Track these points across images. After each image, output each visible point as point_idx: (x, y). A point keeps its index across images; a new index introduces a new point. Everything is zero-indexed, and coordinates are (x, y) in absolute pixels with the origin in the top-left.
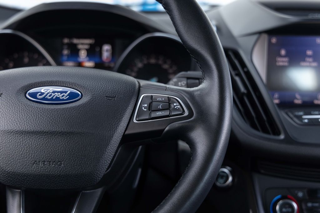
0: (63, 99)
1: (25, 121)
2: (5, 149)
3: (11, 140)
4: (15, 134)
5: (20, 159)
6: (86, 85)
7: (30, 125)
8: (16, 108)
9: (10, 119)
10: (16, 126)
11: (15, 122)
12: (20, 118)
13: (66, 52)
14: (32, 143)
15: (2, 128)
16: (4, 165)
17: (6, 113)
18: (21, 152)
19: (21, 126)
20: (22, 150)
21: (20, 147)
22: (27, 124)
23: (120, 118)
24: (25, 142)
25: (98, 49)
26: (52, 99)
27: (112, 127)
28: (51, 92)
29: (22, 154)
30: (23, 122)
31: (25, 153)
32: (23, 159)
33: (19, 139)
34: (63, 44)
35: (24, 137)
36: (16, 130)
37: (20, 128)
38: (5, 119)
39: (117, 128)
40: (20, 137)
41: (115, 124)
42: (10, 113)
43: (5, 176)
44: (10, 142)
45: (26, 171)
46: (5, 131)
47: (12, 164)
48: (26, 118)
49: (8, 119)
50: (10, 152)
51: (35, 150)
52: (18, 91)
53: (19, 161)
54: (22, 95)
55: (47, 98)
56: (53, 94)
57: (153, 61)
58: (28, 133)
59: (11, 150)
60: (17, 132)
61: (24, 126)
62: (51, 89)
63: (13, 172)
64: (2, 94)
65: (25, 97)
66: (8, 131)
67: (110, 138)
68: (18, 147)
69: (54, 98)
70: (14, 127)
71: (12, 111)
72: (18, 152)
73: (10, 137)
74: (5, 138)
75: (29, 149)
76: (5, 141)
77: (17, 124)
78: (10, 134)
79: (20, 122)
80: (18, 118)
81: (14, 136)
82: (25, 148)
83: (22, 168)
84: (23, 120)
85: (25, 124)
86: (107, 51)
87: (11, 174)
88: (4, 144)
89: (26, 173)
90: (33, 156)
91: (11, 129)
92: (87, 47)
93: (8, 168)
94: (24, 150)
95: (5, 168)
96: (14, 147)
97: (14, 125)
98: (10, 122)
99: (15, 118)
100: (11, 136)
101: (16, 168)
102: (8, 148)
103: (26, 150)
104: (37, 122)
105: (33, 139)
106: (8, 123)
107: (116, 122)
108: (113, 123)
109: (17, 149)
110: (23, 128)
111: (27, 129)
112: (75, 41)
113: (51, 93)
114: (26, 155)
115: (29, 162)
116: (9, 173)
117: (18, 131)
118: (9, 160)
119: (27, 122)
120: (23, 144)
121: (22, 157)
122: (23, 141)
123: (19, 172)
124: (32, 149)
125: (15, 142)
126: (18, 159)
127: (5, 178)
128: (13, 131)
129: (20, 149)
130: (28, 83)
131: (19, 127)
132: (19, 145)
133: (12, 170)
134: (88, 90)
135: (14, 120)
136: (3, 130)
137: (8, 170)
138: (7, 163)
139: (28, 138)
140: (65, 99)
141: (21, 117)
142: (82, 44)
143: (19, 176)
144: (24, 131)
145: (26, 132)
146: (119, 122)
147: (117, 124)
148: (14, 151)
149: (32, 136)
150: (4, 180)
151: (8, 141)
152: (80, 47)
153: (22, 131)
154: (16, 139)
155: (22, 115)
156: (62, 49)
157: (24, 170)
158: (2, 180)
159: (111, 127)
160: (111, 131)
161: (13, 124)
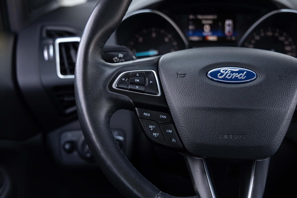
0: (241, 79)
1: (210, 99)
2: (194, 123)
3: (198, 116)
4: (201, 110)
5: (207, 132)
6: (260, 66)
7: (215, 103)
8: (201, 87)
9: (197, 97)
10: (203, 104)
11: (201, 99)
12: (205, 96)
13: (191, 27)
14: (217, 118)
15: (190, 105)
16: (193, 137)
17: (192, 91)
18: (208, 127)
19: (207, 103)
20: (209, 125)
21: (207, 121)
22: (212, 102)
23: (292, 96)
24: (211, 118)
25: (220, 24)
26: (231, 79)
27: (287, 104)
28: (229, 72)
29: (209, 128)
30: (208, 99)
31: (211, 127)
32: (209, 132)
33: (206, 115)
34: (189, 20)
35: (210, 113)
36: (203, 107)
37: (207, 105)
38: (192, 97)
39: (290, 105)
40: (207, 113)
41: (288, 102)
42: (196, 92)
43: (194, 146)
44: (197, 117)
45: (213, 142)
46: (193, 107)
47: (200, 136)
48: (211, 96)
49: (194, 97)
50: (198, 126)
51: (220, 124)
52: (200, 72)
53: (206, 134)
54: (204, 75)
55: (227, 78)
56: (231, 74)
57: (270, 34)
58: (213, 110)
59: (199, 124)
60: (204, 109)
61: (210, 103)
62: (229, 70)
63: (201, 144)
64: (186, 74)
65: (206, 77)
66: (195, 107)
67: (285, 114)
68: (205, 122)
69: (233, 78)
70: (201, 104)
71: (197, 90)
72: (205, 126)
73: (197, 113)
74: (193, 114)
75: (215, 124)
76: (193, 116)
77: (203, 101)
78: (198, 110)
79: (206, 100)
80: (204, 96)
81: (201, 112)
82: (211, 122)
83: (209, 140)
84: (209, 98)
85: (210, 101)
86: (229, 25)
87: (199, 145)
88: (192, 119)
89: (212, 145)
90: (218, 130)
91: (199, 106)
92: (210, 22)
93: (197, 140)
94: (211, 124)
95: (194, 140)
96: (202, 122)
97: (201, 102)
98: (196, 99)
99: (201, 96)
100: (199, 112)
101: (203, 140)
102: (196, 123)
103: (213, 125)
104: (221, 100)
105: (218, 115)
106: (195, 101)
107: (289, 99)
108: (287, 101)
109: (204, 124)
110: (209, 105)
111: (213, 106)
112: (200, 17)
113: (230, 74)
114: (213, 129)
115: (215, 135)
116: (198, 144)
117: (205, 107)
118: (198, 133)
119: (212, 100)
120: (209, 119)
121: (208, 130)
122: (209, 116)
123: (206, 143)
124: (217, 123)
125: (202, 117)
126: (205, 132)
127: (194, 148)
128: (201, 108)
129: (207, 124)
130: (208, 64)
131: (205, 104)
132: (206, 120)
133: (200, 141)
134: (262, 70)
135: (201, 98)
136: (191, 106)
137: (197, 142)
138: (196, 136)
139: (214, 114)
140: (243, 78)
141: (207, 95)
142: (206, 19)
143: (206, 147)
144: (210, 108)
145: (212, 109)
146: (292, 99)
147: (290, 101)
148: (201, 125)
149: (218, 112)
150: (193, 150)
151: (196, 117)
152: (204, 22)
153: (208, 107)
154: (203, 115)
155: (207, 94)
156: (188, 25)
157: (211, 142)
158: (191, 150)
159: (285, 104)
160: (285, 108)
161: (199, 102)
